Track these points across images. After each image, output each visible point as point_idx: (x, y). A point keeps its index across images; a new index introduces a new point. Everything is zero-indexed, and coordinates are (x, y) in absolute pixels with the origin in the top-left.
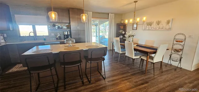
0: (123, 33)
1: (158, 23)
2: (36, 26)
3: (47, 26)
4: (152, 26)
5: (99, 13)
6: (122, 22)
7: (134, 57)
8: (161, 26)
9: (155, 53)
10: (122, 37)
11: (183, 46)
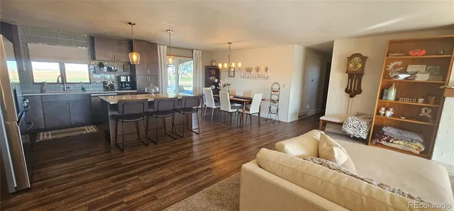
0: (216, 81)
1: (258, 70)
2: (66, 64)
3: (86, 66)
4: (252, 73)
5: (178, 48)
6: (214, 64)
7: (231, 111)
8: (260, 73)
9: (250, 103)
10: (214, 87)
11: (278, 96)
